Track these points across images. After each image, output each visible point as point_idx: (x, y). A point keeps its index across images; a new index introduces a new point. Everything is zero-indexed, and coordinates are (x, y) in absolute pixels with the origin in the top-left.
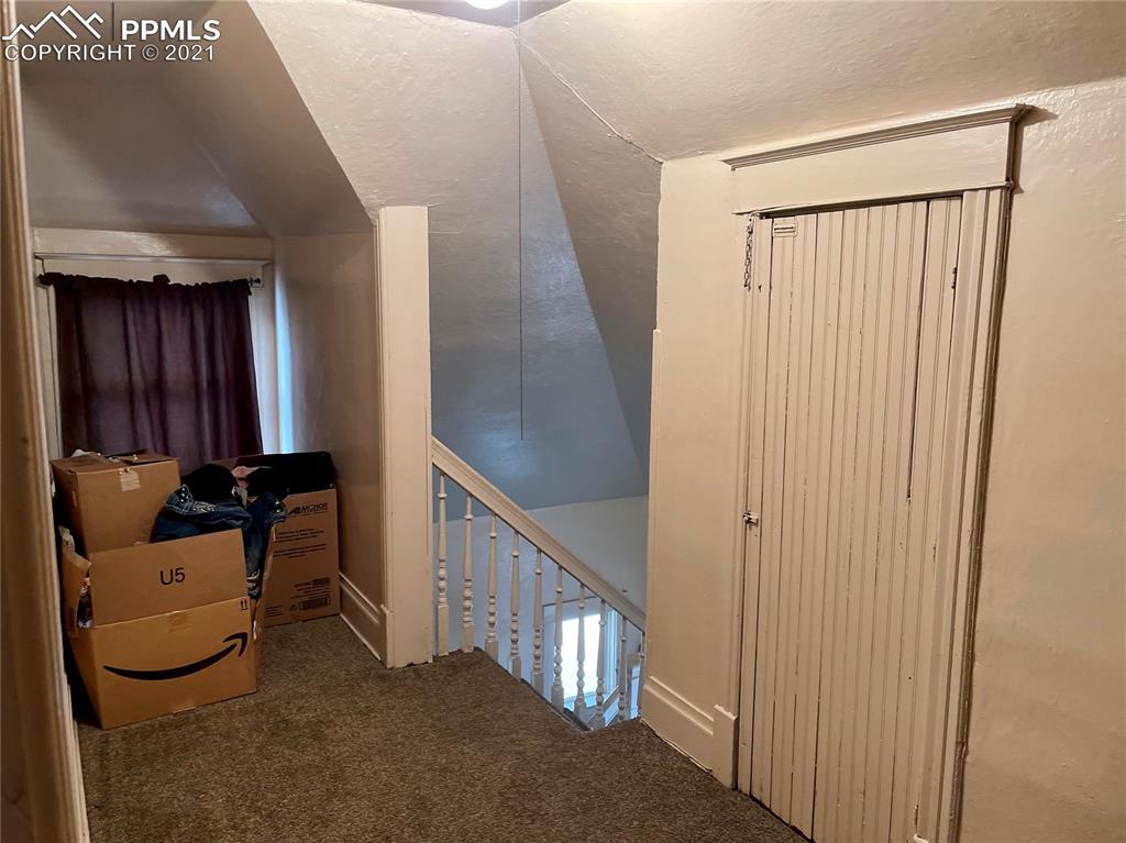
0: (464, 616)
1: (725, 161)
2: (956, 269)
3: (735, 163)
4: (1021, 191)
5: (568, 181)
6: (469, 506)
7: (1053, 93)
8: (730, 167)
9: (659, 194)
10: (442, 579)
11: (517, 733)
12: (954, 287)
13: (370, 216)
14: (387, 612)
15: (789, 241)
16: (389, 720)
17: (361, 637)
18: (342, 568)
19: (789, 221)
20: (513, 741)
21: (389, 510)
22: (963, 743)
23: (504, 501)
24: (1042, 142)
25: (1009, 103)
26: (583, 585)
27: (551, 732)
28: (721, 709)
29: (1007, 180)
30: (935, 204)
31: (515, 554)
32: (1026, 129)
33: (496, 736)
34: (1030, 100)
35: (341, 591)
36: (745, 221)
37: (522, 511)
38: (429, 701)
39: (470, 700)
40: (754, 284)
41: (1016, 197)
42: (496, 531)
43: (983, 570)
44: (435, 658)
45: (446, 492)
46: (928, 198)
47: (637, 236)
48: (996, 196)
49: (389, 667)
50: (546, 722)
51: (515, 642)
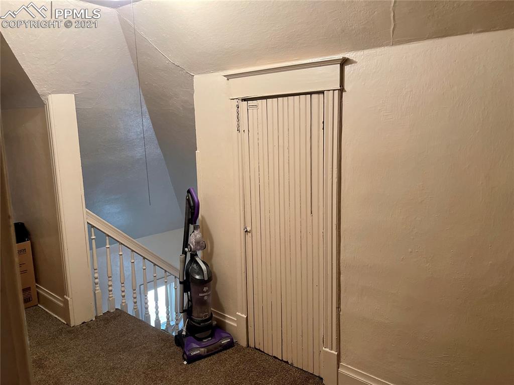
0: (110, 294)
1: (224, 76)
2: (323, 122)
3: (229, 77)
4: (346, 91)
5: (146, 83)
6: (107, 241)
7: (355, 53)
8: (226, 78)
9: (193, 89)
10: (96, 278)
11: (146, 344)
12: (323, 129)
13: (43, 99)
14: (69, 299)
15: (255, 111)
16: (78, 351)
17: (52, 314)
18: (37, 281)
19: (255, 102)
20: (144, 348)
21: (66, 248)
22: (338, 307)
23: (125, 236)
24: (352, 72)
25: (340, 56)
26: (166, 271)
27: (163, 340)
28: (240, 314)
29: (340, 86)
30: (313, 96)
31: (133, 261)
32: (346, 67)
33: (136, 347)
34: (347, 55)
35: (38, 293)
36: (235, 102)
37: (134, 240)
38: (97, 338)
39: (119, 334)
40: (241, 129)
41: (344, 93)
42: (122, 252)
43: (341, 239)
44: (96, 317)
45: (95, 235)
46: (311, 93)
47: (181, 109)
48: (336, 92)
49: (72, 326)
50: (159, 336)
51: (135, 303)
